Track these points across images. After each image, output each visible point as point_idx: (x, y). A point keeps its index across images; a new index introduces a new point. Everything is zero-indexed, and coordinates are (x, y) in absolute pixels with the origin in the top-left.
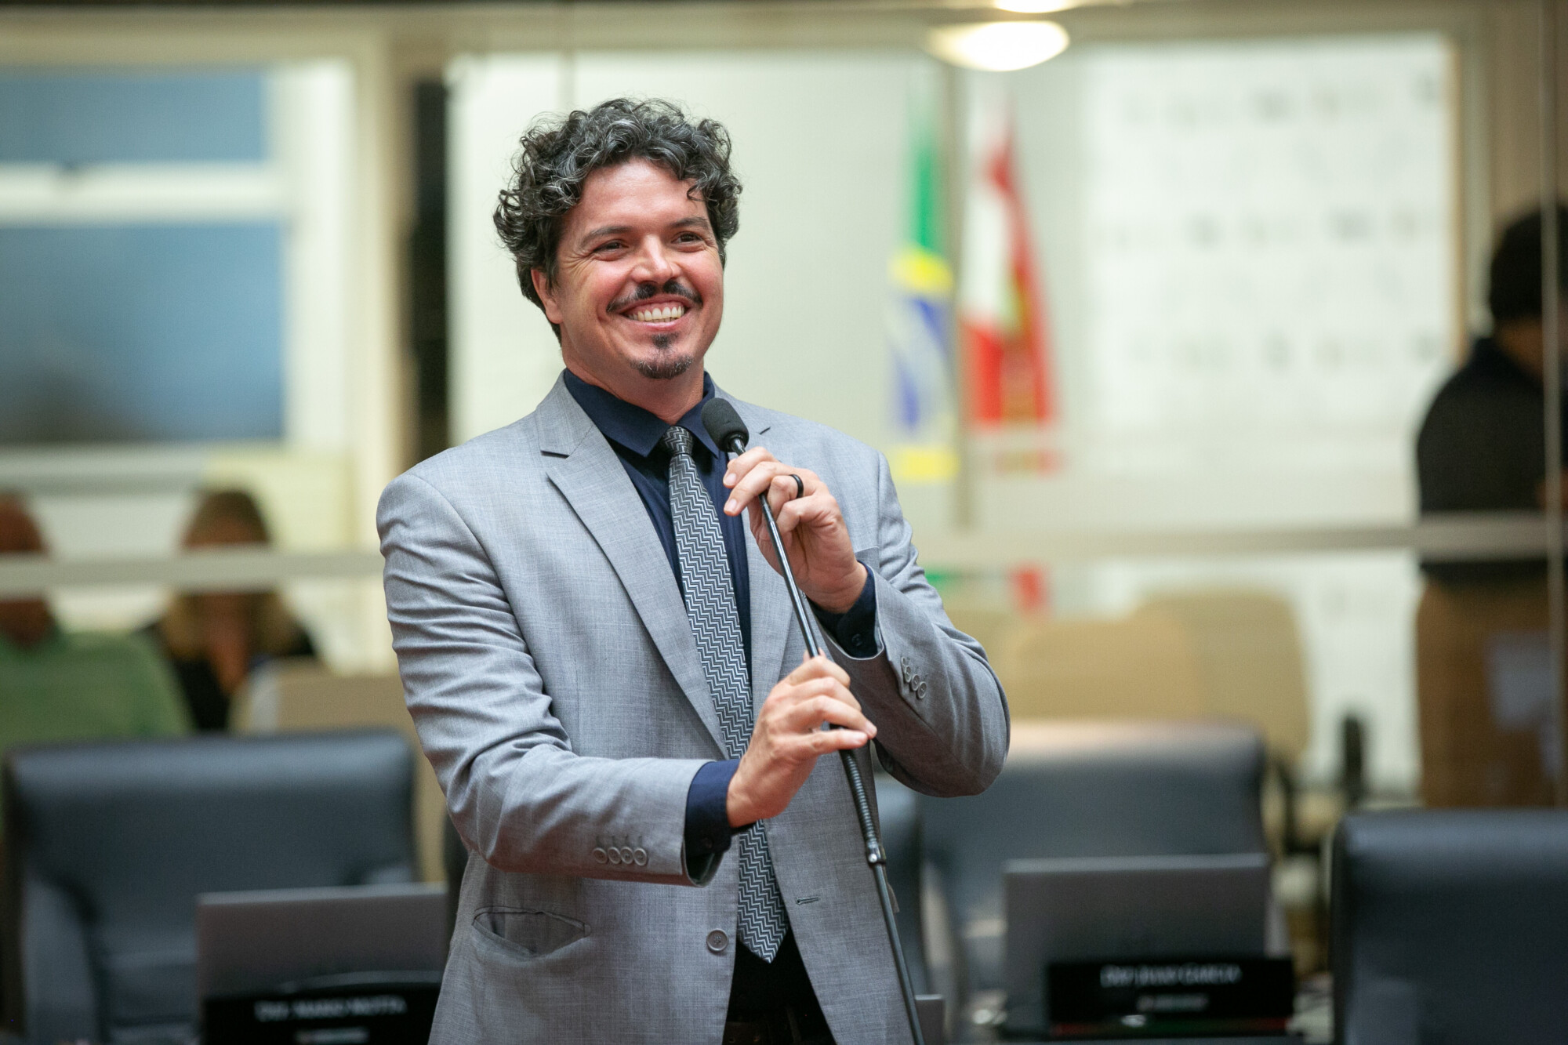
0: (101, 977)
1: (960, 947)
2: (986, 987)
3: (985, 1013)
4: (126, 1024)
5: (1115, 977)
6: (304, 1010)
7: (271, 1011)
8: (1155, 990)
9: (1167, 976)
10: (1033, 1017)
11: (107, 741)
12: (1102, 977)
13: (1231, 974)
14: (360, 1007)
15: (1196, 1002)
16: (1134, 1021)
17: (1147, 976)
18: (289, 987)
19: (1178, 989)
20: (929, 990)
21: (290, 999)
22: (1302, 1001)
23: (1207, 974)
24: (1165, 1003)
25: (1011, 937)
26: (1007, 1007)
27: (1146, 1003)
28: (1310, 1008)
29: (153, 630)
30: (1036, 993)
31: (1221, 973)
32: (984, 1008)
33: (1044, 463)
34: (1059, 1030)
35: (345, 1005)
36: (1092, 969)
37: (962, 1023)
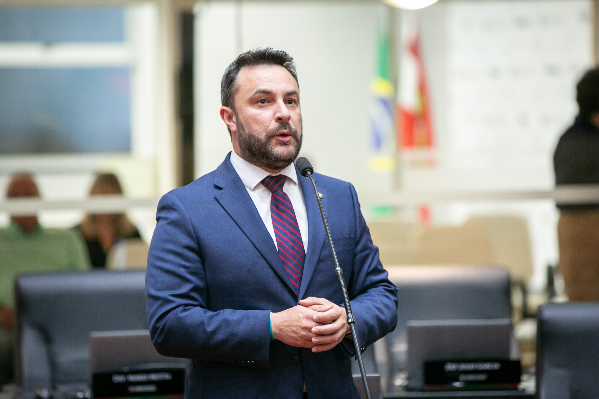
0: (53, 364)
1: (390, 355)
2: (401, 370)
3: (400, 381)
4: (63, 383)
5: (451, 367)
6: (132, 378)
7: (119, 379)
8: (466, 372)
9: (471, 367)
10: (418, 383)
11: (59, 272)
12: (445, 367)
13: (496, 366)
14: (154, 377)
15: (482, 377)
16: (457, 384)
17: (463, 367)
18: (126, 369)
19: (475, 372)
20: (376, 372)
21: (126, 374)
22: (525, 377)
23: (487, 366)
24: (470, 377)
25: (410, 351)
26: (408, 378)
27: (463, 377)
28: (527, 380)
29: (78, 228)
30: (419, 373)
31: (492, 366)
32: (399, 379)
33: (430, 164)
34: (428, 388)
35: (147, 376)
36: (441, 364)
37: (390, 385)
